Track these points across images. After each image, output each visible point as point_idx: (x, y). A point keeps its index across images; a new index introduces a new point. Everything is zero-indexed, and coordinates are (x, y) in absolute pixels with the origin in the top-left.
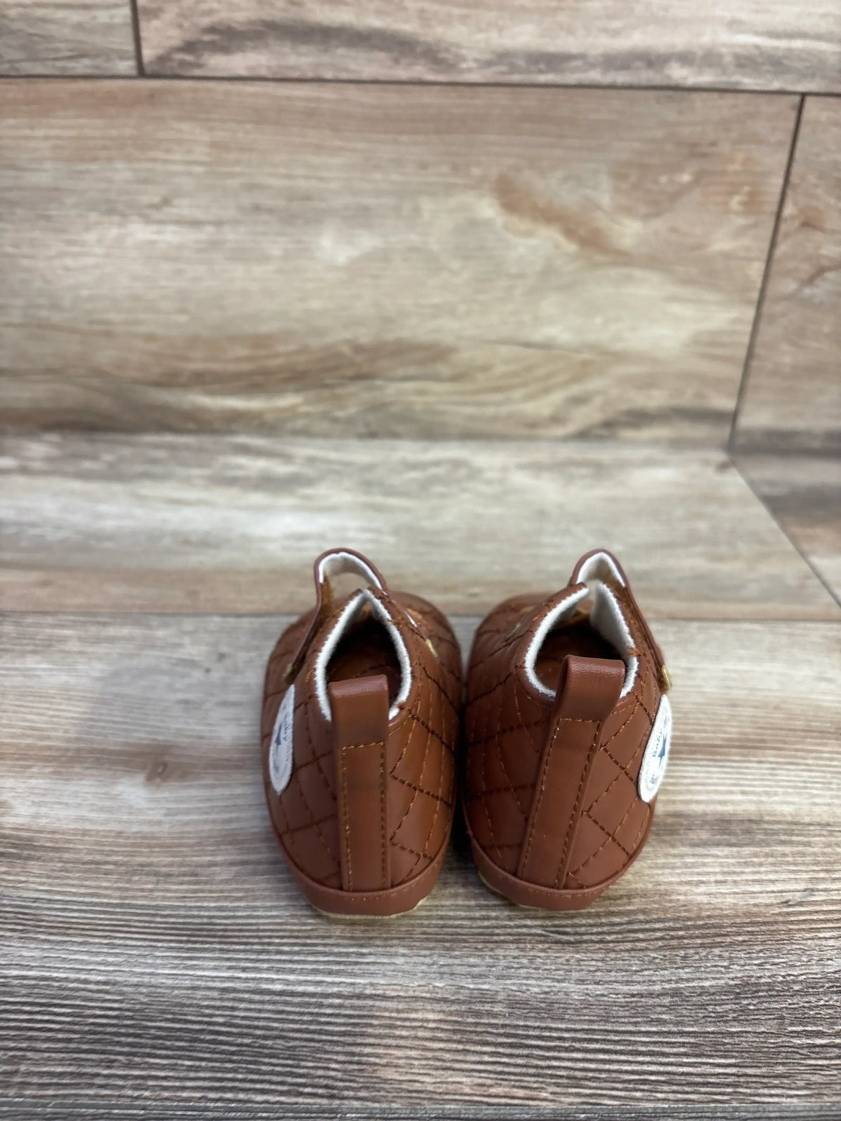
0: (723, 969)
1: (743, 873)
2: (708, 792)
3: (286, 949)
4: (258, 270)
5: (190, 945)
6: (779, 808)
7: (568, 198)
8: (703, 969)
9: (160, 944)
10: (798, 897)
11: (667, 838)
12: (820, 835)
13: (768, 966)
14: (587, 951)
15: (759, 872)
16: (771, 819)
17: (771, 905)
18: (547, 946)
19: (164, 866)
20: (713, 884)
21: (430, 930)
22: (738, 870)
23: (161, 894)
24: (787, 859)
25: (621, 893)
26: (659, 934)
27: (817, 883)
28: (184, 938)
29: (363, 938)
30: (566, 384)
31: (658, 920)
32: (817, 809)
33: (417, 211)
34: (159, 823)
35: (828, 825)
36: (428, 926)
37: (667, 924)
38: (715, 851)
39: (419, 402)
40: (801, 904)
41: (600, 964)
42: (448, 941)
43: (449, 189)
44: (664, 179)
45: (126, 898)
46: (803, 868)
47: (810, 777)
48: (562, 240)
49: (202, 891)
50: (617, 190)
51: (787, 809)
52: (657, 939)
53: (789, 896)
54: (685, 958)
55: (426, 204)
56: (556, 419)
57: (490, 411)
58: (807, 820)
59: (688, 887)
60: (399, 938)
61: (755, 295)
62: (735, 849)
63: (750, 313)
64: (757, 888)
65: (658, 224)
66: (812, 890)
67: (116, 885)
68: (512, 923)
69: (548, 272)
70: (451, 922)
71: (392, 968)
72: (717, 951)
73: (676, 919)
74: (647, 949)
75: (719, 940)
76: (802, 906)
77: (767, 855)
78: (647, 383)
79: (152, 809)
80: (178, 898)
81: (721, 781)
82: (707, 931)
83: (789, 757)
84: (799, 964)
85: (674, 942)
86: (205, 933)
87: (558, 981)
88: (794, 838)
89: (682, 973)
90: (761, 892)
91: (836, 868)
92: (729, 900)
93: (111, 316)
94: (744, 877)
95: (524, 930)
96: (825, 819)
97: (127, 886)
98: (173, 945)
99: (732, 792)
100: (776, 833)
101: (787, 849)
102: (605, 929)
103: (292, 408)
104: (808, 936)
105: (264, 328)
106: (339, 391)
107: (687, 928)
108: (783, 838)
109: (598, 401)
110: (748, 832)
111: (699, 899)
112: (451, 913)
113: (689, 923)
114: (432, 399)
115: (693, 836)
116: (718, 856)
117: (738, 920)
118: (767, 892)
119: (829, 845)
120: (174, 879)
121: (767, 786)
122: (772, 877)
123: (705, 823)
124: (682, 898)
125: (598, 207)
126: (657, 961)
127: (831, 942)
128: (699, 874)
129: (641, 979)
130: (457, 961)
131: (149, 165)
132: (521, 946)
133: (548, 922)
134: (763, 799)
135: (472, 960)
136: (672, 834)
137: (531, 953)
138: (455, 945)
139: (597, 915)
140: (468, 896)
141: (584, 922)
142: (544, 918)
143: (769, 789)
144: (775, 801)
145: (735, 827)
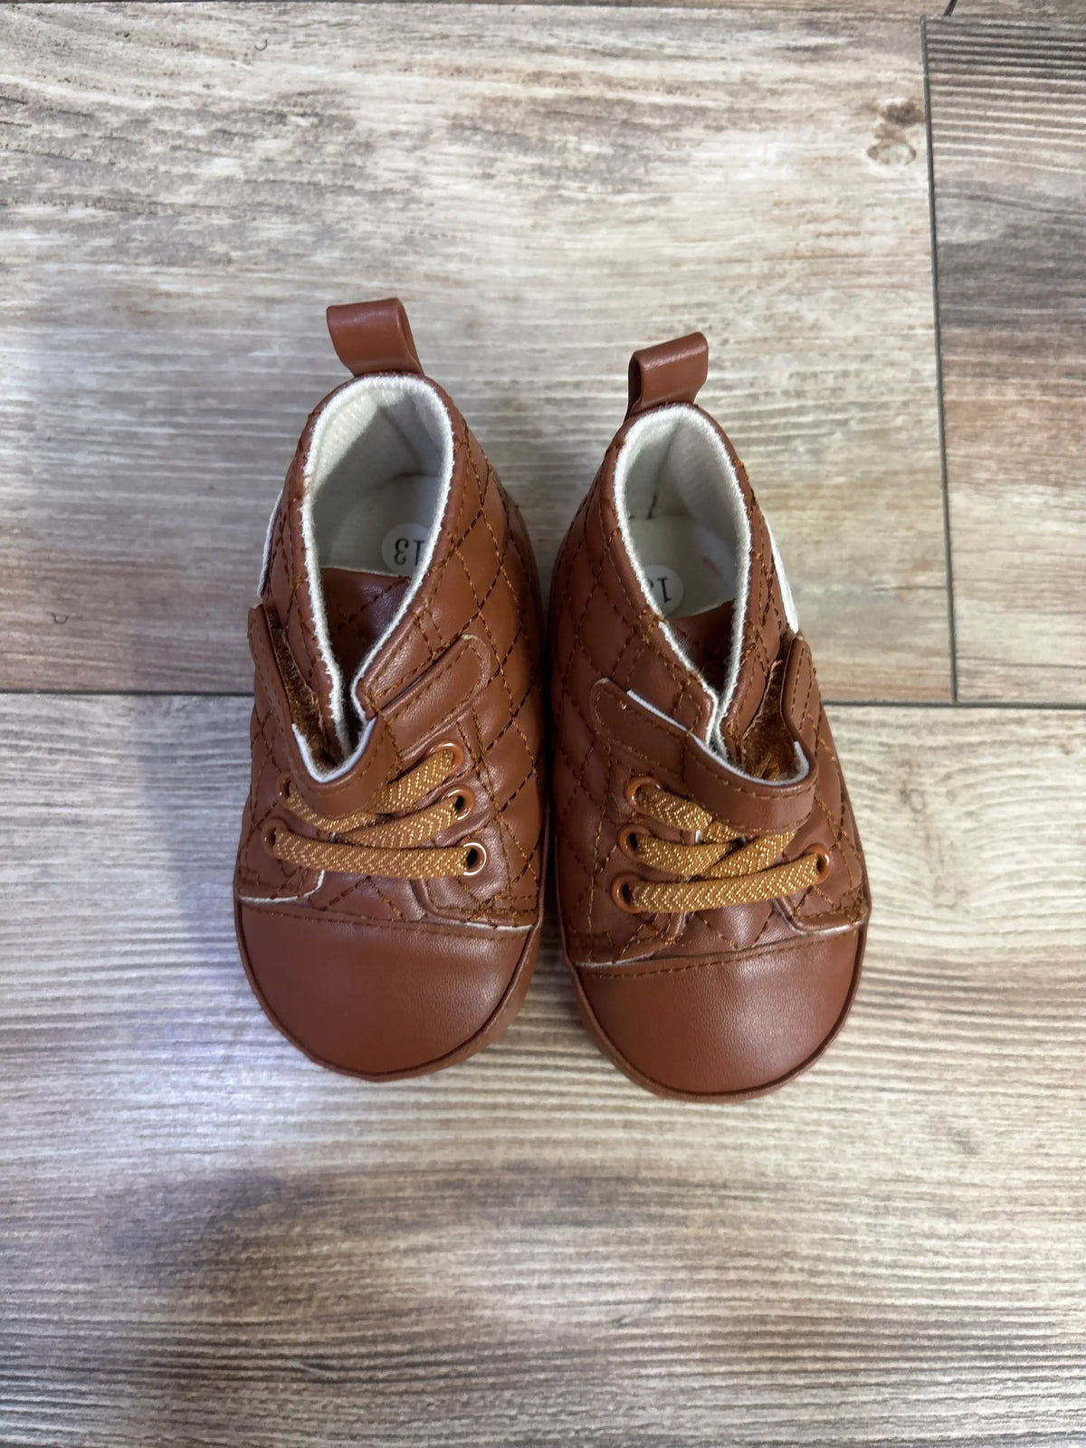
1: (578, 1271)
2: (576, 1123)
11: (495, 1210)
13: (563, 1417)
14: (350, 1393)
15: (600, 1271)
18: (303, 1385)
22: (574, 1267)
24: (649, 1248)
25: (412, 1305)
26: (443, 1370)
31: (448, 1349)
35: (724, 1186)
37: (458, 1355)
38: (554, 1234)
40: (635, 1324)
41: (362, 1412)
42: (184, 1377)
51: (679, 1156)
53: (624, 1309)
54: (466, 1405)
58: (699, 1176)
59: (499, 1297)
60: (125, 1372)
62: (581, 1231)
64: (589, 1297)
66: (660, 1301)
68: (264, 1352)
70: (190, 1349)
71: (115, 1413)
72: (507, 1394)
74: (423, 1392)
77: (623, 1241)
81: (600, 1102)
85: (459, 1382)
87: (309, 1434)
88: (669, 1211)
89: (458, 1426)
92: (546, 1316)
94: (578, 1279)
95: (278, 1363)
99: (610, 1124)
100: (646, 1201)
102: (379, 1361)
108: (654, 1210)
113: (486, 1353)
115: (531, 1207)
116: (554, 1243)
117: (548, 1349)
119: (710, 1223)
122: (615, 1278)
123: (556, 1182)
124: (487, 1313)
127: (653, 1383)
128: (521, 1273)
129: (406, 1433)
130: (193, 1406)
132: (273, 1385)
133: (311, 1351)
134: (651, 1137)
135: (211, 1404)
136: (502, 1205)
137: (283, 1396)
138: (193, 1383)
139: (374, 1341)
140: (214, 1310)
141: (355, 1351)
142: (306, 1344)
143: (665, 1118)
144: (667, 1143)
145: (594, 1193)
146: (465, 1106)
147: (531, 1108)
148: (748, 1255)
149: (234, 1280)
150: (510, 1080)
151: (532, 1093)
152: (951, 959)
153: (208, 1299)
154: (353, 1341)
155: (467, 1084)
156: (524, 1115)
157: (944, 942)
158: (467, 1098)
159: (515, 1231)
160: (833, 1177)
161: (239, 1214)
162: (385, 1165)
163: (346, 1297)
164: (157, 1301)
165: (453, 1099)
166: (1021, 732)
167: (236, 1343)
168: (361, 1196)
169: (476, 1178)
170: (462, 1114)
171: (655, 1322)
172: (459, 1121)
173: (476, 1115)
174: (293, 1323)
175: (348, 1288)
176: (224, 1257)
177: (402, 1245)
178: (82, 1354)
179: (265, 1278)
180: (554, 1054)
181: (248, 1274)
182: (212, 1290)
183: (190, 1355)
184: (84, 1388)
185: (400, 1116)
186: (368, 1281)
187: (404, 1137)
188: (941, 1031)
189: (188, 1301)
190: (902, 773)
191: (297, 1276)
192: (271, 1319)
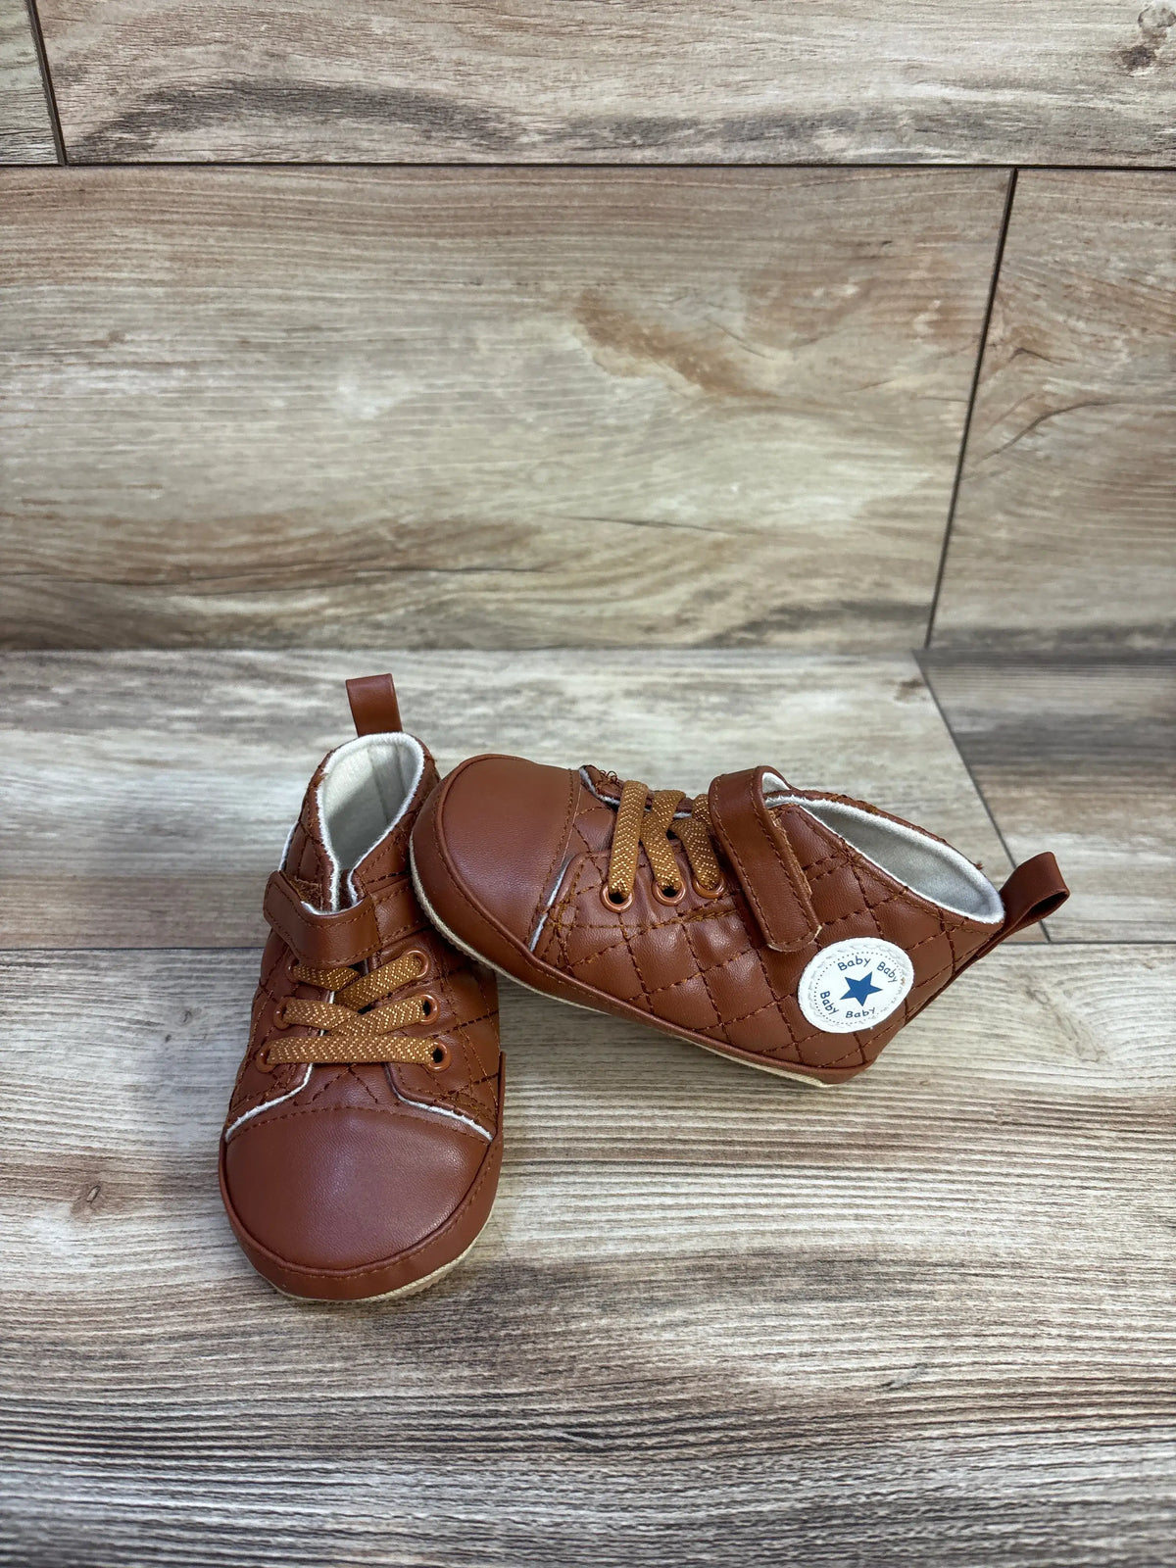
0: (789, 1486)
1: (837, 1340)
2: (811, 1217)
3: (230, 1464)
4: (254, 428)
5: (108, 1461)
6: (899, 1240)
7: (683, 321)
8: (764, 1486)
9: (69, 1459)
10: (905, 1376)
11: (747, 1289)
12: (948, 1282)
13: (850, 1481)
14: (619, 1462)
15: (859, 1340)
16: (889, 1257)
17: (868, 1389)
18: (567, 1455)
19: (84, 1344)
20: (797, 1359)
21: (418, 1434)
22: (833, 1337)
23: (76, 1385)
24: (901, 1318)
25: (675, 1373)
26: (715, 1435)
27: (933, 1356)
28: (101, 1450)
29: (330, 1447)
30: (693, 573)
31: (716, 1415)
32: (952, 1240)
33: (470, 341)
34: (83, 1277)
35: (963, 1265)
36: (417, 1428)
37: (728, 1421)
38: (807, 1308)
39: (491, 601)
40: (906, 1387)
41: (632, 1481)
42: (440, 1450)
43: (514, 312)
44: (818, 292)
45: (30, 1391)
46: (918, 1332)
47: (951, 1191)
48: (677, 378)
49: (129, 1380)
50: (753, 309)
51: (912, 1241)
52: (711, 1443)
53: (892, 1375)
54: (743, 1470)
55: (483, 334)
56: (681, 621)
57: (592, 611)
58: (935, 1258)
59: (763, 1364)
60: (377, 1447)
61: (955, 449)
62: (832, 1305)
63: (949, 473)
64: (852, 1364)
65: (811, 354)
66: (926, 1365)
67: (18, 1373)
68: (525, 1422)
69: (660, 422)
70: (446, 1422)
71: (363, 1490)
72: (786, 1459)
73: (739, 1413)
74: (696, 1458)
75: (791, 1442)
76: (908, 1390)
77: (874, 1313)
78: (809, 570)
79: (73, 1257)
80: (97, 1391)
81: (830, 1201)
82: (779, 1430)
83: (928, 1160)
84: (890, 1477)
85: (733, 1447)
86: (128, 1443)
87: (576, 1507)
88: (914, 1287)
89: (738, 1493)
90: (857, 1370)
91: (962, 1332)
92: (814, 1382)
93: (53, 494)
94: (839, 1347)
95: (541, 1432)
96: (961, 1255)
97: (34, 1374)
98: (85, 1460)
99: (843, 1217)
100: (890, 1278)
101: (901, 1303)
102: (646, 1429)
103: (315, 612)
104: (909, 1434)
105: (267, 507)
106: (379, 587)
107: (753, 1426)
108: (899, 1286)
109: (739, 595)
110: (855, 1277)
111: (775, 1380)
112: (449, 1408)
113: (757, 1418)
114: (510, 596)
115: (780, 1285)
116: (809, 1316)
117: (821, 1413)
118: (866, 1369)
119: (958, 1297)
120: (93, 1364)
121: (890, 1207)
122: (875, 1346)
123: (800, 1265)
124: (751, 1379)
125: (727, 332)
126: (707, 1475)
127: (938, 1445)
128: (780, 1343)
129: (682, 1502)
130: (448, 1480)
131: (86, 287)
132: (534, 1455)
133: (573, 1420)
134: (882, 1227)
135: (467, 1478)
136: (754, 1284)
137: (546, 1467)
138: (449, 1456)
139: (639, 1408)
140: (473, 1382)
141: (620, 1419)
142: (568, 1413)
143: (892, 1212)
144: (898, 1230)
145: (838, 1271)
146: (706, 1206)
147: (767, 1206)
148: (1003, 1323)
149: (493, 1354)
150: (744, 1185)
151: (766, 1195)
152: (1109, 1094)
153: (466, 1373)
154: (617, 1409)
155: (706, 1190)
156: (762, 1212)
157: (1098, 1084)
158: (706, 1200)
159: (769, 1306)
160: (1063, 1255)
161: (497, 1297)
162: (637, 1254)
163: (607, 1368)
164: (414, 1375)
165: (694, 1201)
166: (1107, 957)
167: (495, 1414)
168: (615, 1280)
169: (726, 1263)
170: (705, 1213)
171: (925, 1385)
172: (702, 1217)
173: (718, 1212)
174: (555, 1393)
175: (609, 1359)
176: (484, 1334)
177: (660, 1321)
178: (331, 1432)
179: (525, 1352)
180: (781, 1166)
181: (507, 1348)
182: (471, 1365)
183: (447, 1428)
184: (330, 1466)
185: (646, 1215)
186: (628, 1353)
187: (652, 1232)
188: (1121, 1144)
189: (446, 1375)
190: (1024, 981)
191: (557, 1350)
192: (531, 1389)
